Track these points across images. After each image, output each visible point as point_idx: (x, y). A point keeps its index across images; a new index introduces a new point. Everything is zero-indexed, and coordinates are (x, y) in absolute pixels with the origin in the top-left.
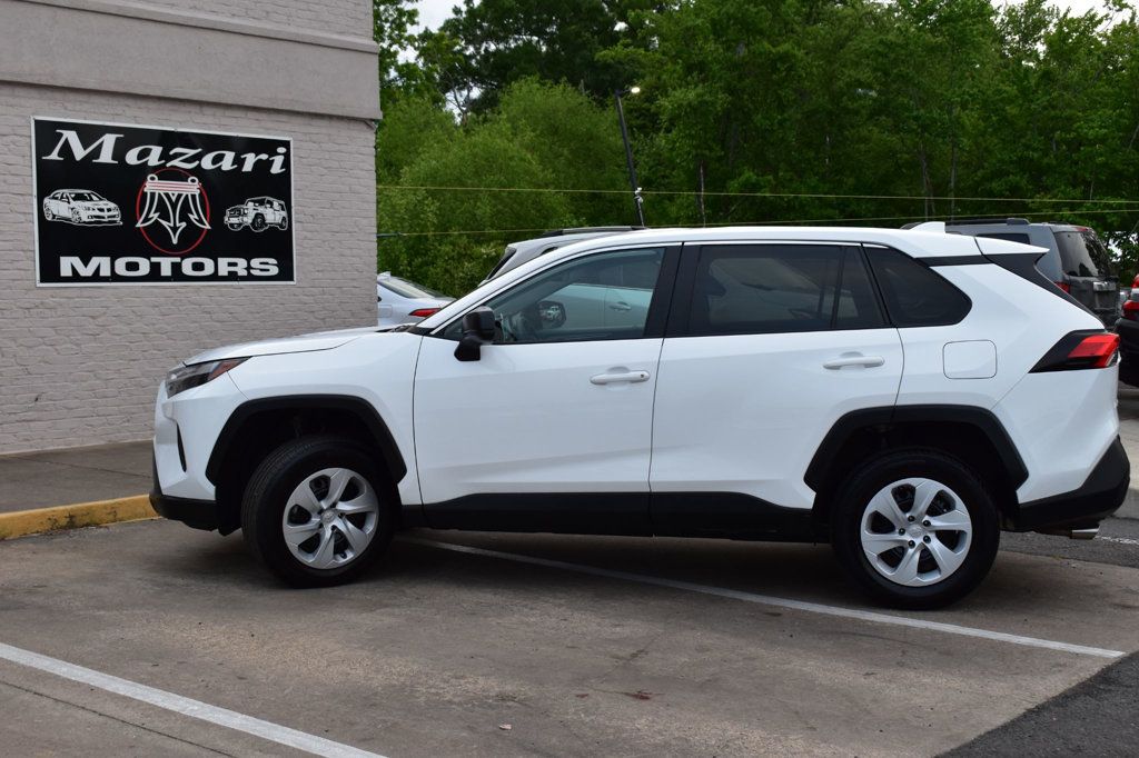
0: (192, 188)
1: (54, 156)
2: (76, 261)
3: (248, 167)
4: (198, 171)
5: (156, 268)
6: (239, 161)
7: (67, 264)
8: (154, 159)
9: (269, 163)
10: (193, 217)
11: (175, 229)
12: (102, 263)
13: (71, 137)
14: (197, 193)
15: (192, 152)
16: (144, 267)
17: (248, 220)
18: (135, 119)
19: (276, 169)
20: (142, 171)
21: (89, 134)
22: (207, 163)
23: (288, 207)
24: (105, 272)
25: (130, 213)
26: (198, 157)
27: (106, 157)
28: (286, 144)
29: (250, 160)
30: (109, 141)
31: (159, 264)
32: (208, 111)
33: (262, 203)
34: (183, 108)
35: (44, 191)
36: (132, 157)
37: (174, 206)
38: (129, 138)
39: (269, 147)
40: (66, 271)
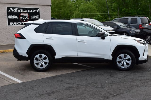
0: (27, 14)
1: (9, 11)
2: (12, 23)
3: (34, 12)
4: (27, 12)
6: (33, 11)
7: (11, 23)
8: (22, 11)
9: (37, 11)
10: (27, 18)
11: (25, 19)
12: (16, 23)
13: (11, 9)
14: (27, 15)
15: (27, 10)
16: (21, 23)
17: (34, 18)
18: (19, 6)
19: (38, 12)
21: (14, 8)
22: (29, 11)
23: (39, 16)
24: (16, 24)
25: (19, 17)
26: (27, 11)
27: (16, 11)
28: (39, 9)
29: (34, 11)
30: (16, 9)
31: (22, 23)
32: (29, 5)
33: (36, 16)
34: (25, 5)
35: (8, 15)
36: (19, 11)
37: (24, 16)
38: (19, 9)
39: (37, 9)
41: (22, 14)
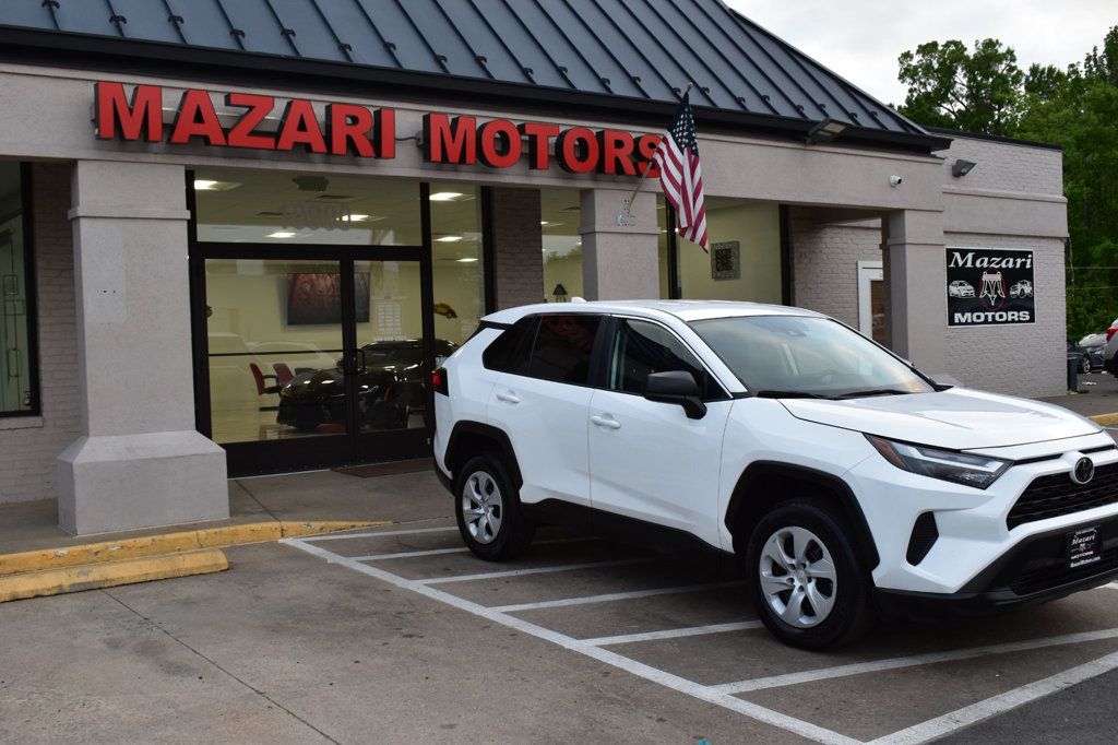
0: (998, 277)
1: (952, 265)
2: (960, 315)
3: (1018, 266)
4: (1000, 269)
5: (986, 317)
6: (1015, 263)
7: (958, 316)
8: (985, 265)
9: (1025, 263)
10: (999, 291)
11: (993, 298)
12: (968, 316)
13: (957, 255)
14: (1000, 280)
15: (998, 260)
16: (983, 317)
17: (1018, 292)
18: (979, 245)
19: (1028, 266)
20: (982, 269)
21: (964, 253)
22: (1003, 265)
23: (1032, 285)
24: (969, 321)
25: (978, 291)
26: (1000, 262)
27: (969, 265)
28: (1031, 253)
29: (1019, 261)
30: (970, 255)
31: (988, 316)
32: (1004, 238)
33: (1023, 283)
34: (995, 238)
35: (949, 283)
36: (978, 264)
37: (993, 287)
38: (979, 254)
39: (1024, 254)
40: (957, 321)
41: (986, 277)
